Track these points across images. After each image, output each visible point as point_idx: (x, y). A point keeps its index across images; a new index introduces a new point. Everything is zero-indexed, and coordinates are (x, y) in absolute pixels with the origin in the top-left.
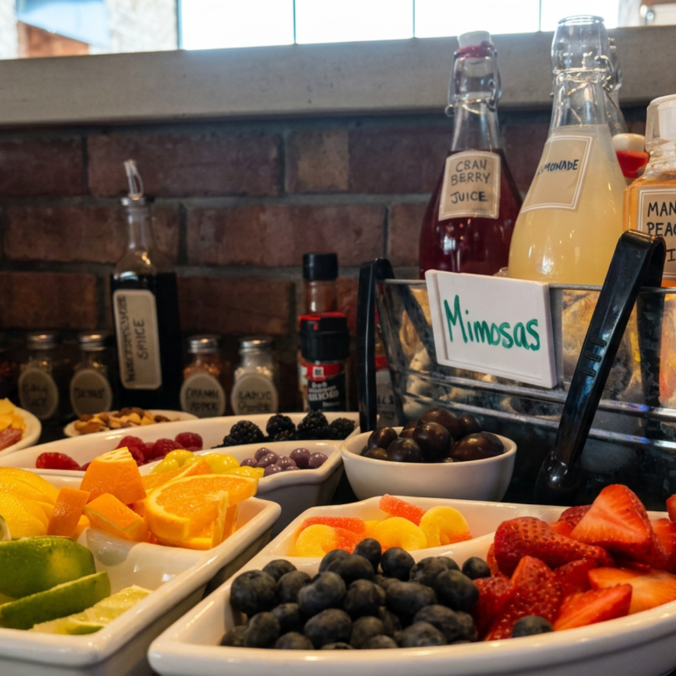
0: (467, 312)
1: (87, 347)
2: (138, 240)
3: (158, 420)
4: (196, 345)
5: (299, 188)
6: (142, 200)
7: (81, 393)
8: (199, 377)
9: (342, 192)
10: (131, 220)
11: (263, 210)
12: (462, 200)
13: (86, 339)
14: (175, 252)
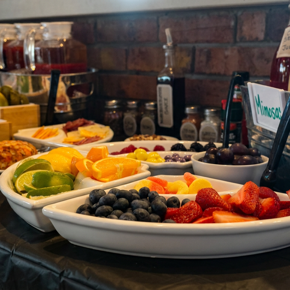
0: (262, 102)
1: (148, 108)
2: (169, 63)
3: (161, 139)
4: (188, 110)
5: (243, 39)
6: (172, 46)
7: (144, 127)
8: (188, 124)
9: (262, 41)
10: (166, 54)
11: (226, 49)
12: (286, 49)
13: (147, 104)
14: (189, 68)
